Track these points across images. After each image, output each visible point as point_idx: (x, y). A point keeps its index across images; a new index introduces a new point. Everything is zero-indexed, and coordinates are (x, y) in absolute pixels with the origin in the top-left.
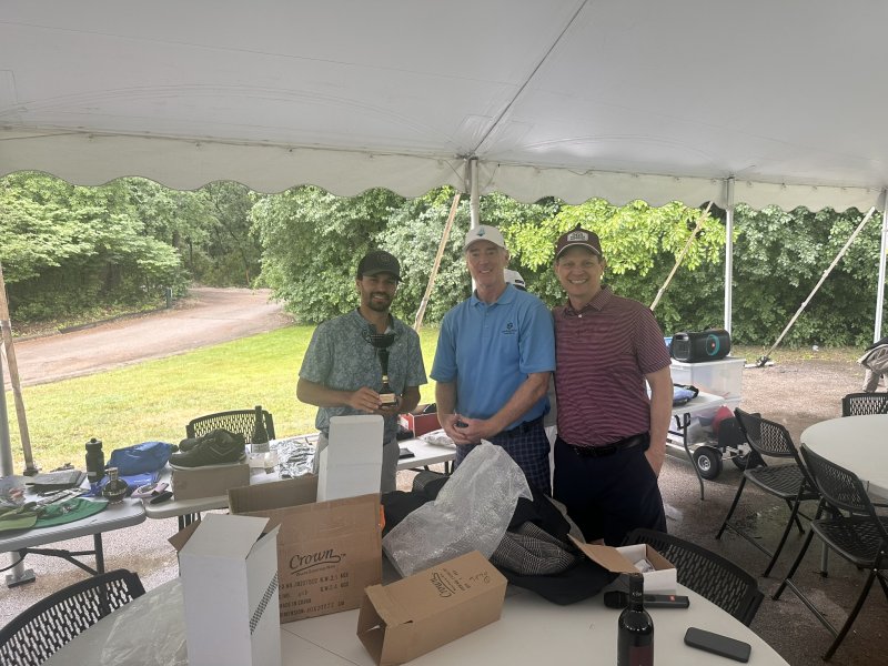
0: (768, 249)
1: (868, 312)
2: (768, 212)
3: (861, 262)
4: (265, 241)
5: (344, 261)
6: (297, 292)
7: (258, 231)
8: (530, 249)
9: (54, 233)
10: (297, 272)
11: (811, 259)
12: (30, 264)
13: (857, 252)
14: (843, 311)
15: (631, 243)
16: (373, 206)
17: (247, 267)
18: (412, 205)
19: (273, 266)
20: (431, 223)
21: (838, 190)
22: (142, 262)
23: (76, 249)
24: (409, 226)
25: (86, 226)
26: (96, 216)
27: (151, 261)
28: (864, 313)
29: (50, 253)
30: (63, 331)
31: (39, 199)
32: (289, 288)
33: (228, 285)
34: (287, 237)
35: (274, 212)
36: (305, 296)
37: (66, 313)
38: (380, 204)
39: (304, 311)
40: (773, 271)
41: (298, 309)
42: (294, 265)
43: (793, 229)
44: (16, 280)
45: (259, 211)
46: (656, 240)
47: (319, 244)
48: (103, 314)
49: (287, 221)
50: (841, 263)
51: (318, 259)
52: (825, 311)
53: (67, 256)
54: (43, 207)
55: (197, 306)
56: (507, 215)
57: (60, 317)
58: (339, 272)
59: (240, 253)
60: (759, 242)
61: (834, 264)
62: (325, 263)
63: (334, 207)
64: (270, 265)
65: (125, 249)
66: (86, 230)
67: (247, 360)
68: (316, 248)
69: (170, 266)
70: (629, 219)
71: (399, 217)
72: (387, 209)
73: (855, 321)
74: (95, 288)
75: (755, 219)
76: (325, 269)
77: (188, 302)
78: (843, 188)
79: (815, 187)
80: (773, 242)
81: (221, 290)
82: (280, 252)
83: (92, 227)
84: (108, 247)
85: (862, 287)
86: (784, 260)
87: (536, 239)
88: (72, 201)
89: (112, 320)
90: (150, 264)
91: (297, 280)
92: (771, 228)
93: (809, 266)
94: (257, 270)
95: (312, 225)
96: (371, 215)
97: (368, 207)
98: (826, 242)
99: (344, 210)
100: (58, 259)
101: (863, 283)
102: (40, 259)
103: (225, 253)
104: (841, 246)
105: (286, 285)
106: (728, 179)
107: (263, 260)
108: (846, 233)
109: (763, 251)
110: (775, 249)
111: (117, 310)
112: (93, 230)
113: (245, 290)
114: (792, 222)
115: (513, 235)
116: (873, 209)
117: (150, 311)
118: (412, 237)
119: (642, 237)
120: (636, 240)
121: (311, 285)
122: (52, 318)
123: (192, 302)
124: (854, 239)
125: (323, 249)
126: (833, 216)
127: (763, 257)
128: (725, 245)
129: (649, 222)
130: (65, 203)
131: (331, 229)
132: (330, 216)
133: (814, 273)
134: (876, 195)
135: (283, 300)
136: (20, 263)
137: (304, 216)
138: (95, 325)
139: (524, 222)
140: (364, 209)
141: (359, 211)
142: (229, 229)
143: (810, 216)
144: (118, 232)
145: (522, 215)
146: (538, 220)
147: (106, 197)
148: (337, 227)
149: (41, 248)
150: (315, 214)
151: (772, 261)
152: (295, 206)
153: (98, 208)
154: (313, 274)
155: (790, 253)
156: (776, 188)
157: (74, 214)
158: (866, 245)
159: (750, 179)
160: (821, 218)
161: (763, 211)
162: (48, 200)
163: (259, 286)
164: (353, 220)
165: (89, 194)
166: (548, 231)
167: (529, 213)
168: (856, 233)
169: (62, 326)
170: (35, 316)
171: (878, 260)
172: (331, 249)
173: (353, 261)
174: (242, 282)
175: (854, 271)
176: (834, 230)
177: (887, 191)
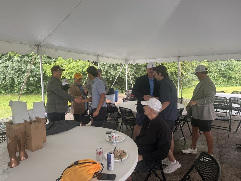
0: (105, 72)
1: (125, 85)
2: (105, 64)
3: (123, 75)
8: (48, 71)
11: (114, 74)
13: (122, 73)
14: (120, 85)
18: (7, 57)
20: (14, 62)
24: (6, 63)
40: (107, 77)
46: (82, 69)
50: (119, 75)
52: (117, 86)
60: (104, 70)
73: (122, 87)
75: (102, 65)
78: (119, 59)
79: (114, 59)
80: (106, 70)
86: (109, 74)
87: (49, 68)
92: (106, 67)
93: (113, 76)
98: (116, 71)
101: (123, 79)
104: (119, 72)
106: (98, 56)
108: (120, 69)
110: (107, 72)
114: (110, 66)
116: (124, 64)
118: (7, 67)
119: (78, 69)
126: (117, 65)
133: (115, 77)
139: (45, 63)
143: (113, 65)
146: (49, 63)
151: (106, 75)
155: (110, 73)
156: (107, 59)
158: (123, 71)
159: (102, 56)
160: (115, 65)
168: (122, 69)
171: (126, 75)
175: (122, 77)
176: (118, 68)
177: (126, 60)
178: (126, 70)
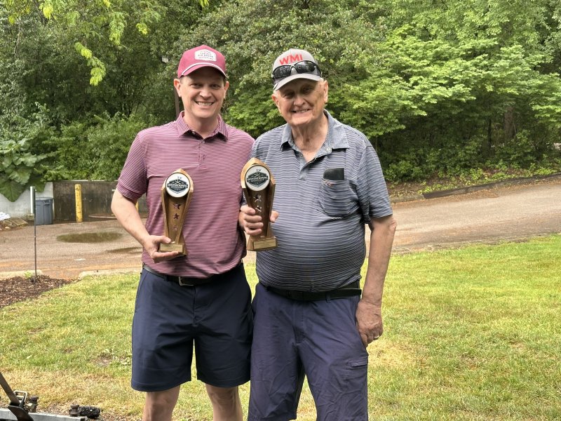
9: (426, 75)
12: (395, 113)
22: (538, 107)
25: (468, 63)
26: (484, 50)
27: (551, 107)
30: (427, 196)
37: (441, 174)
44: (381, 133)
57: (430, 177)
66: (466, 68)
83: (476, 65)
84: (490, 89)
88: (461, 34)
89: (490, 185)
90: (549, 111)
102: (404, 107)
111: (502, 173)
112: (475, 69)
117: (546, 176)
122: (422, 179)
136: (385, 113)
138: (467, 190)
147: (501, 24)
149: (408, 94)
153: (488, 40)
169: (428, 190)
170: (405, 175)
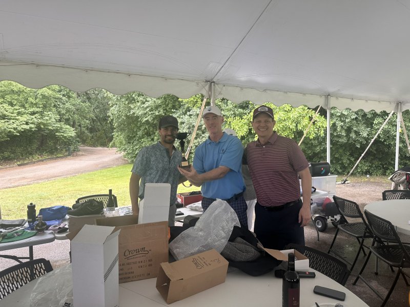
0: (346, 130)
1: (392, 160)
2: (346, 113)
3: (388, 137)
4: (116, 125)
5: (152, 134)
6: (129, 148)
7: (112, 120)
8: (238, 129)
9: (17, 120)
10: (130, 139)
11: (365, 135)
12: (5, 133)
13: (386, 132)
14: (380, 160)
15: (283, 126)
16: (166, 109)
17: (107, 138)
18: (184, 109)
19: (119, 137)
20: (192, 117)
21: (377, 103)
22: (58, 134)
23: (27, 127)
24: (182, 118)
25: (32, 117)
26: (37, 112)
27: (62, 134)
28: (390, 160)
29: (15, 129)
30: (19, 165)
31: (11, 104)
32: (126, 146)
33: (97, 146)
34: (126, 123)
35: (120, 112)
36: (133, 150)
37: (21, 157)
38: (169, 108)
39: (132, 157)
40: (348, 140)
41: (130, 156)
42: (129, 136)
43: (357, 121)
45: (113, 111)
46: (295, 125)
47: (141, 126)
48: (38, 158)
49: (126, 116)
50: (379, 136)
51: (140, 133)
52: (372, 159)
53: (23, 130)
54: (13, 108)
55: (82, 155)
56: (227, 113)
57: (18, 159)
58: (150, 139)
59: (103, 132)
60: (342, 127)
61: (376, 137)
62: (143, 135)
63: (148, 109)
64: (117, 136)
65: (50, 128)
66: (33, 118)
67: (105, 178)
68: (139, 128)
69: (71, 137)
70: (282, 115)
71: (178, 114)
72: (172, 110)
73: (386, 164)
74: (35, 146)
75: (339, 116)
76: (143, 138)
77: (78, 153)
78: (379, 102)
79: (366, 101)
80: (348, 127)
81: (94, 148)
82: (122, 130)
83: (35, 117)
84: (42, 127)
85: (388, 148)
86: (353, 135)
87: (240, 124)
88: (27, 105)
89: (42, 161)
90: (61, 135)
91: (130, 143)
92: (347, 121)
93: (364, 138)
94: (111, 139)
95: (138, 117)
96: (165, 113)
97: (164, 110)
98: (372, 127)
99: (152, 111)
100: (19, 132)
101: (389, 146)
102: (10, 131)
103: (97, 131)
104: (378, 129)
105: (125, 145)
106: (328, 96)
107: (114, 133)
108: (381, 123)
109: (344, 131)
110: (349, 130)
111: (45, 156)
112: (36, 119)
113: (106, 148)
114: (356, 118)
115: (230, 122)
116: (393, 112)
117: (61, 157)
118: (183, 123)
119: (288, 123)
120: (286, 125)
121: (136, 145)
122: (14, 159)
123: (80, 153)
124: (384, 126)
125: (142, 128)
126: (375, 115)
127: (344, 134)
128: (326, 127)
129: (291, 117)
130: (23, 106)
131: (146, 119)
132: (145, 114)
133: (367, 142)
134: (394, 105)
135: (123, 152)
136: (1, 133)
137: (134, 113)
138: (34, 163)
139: (235, 116)
140: (162, 111)
141: (159, 111)
142: (99, 120)
143: (365, 115)
144: (47, 120)
145: (234, 114)
146: (241, 116)
147: (43, 104)
148: (149, 118)
149: (11, 126)
150: (139, 112)
151: (348, 136)
152: (130, 109)
153: (38, 109)
154: (138, 140)
155: (356, 132)
156: (349, 101)
157: (27, 111)
158: (390, 129)
159: (337, 96)
160: (369, 116)
161: (343, 113)
162: (15, 105)
163: (112, 147)
164: (157, 115)
165: (34, 102)
166: (246, 121)
167: (237, 112)
168: (385, 123)
169: (19, 163)
170: (6, 158)
171: (395, 136)
172: (146, 129)
173: (156, 134)
174: (104, 145)
175: (385, 141)
176: (376, 122)
177: (399, 104)
178: (396, 126)
